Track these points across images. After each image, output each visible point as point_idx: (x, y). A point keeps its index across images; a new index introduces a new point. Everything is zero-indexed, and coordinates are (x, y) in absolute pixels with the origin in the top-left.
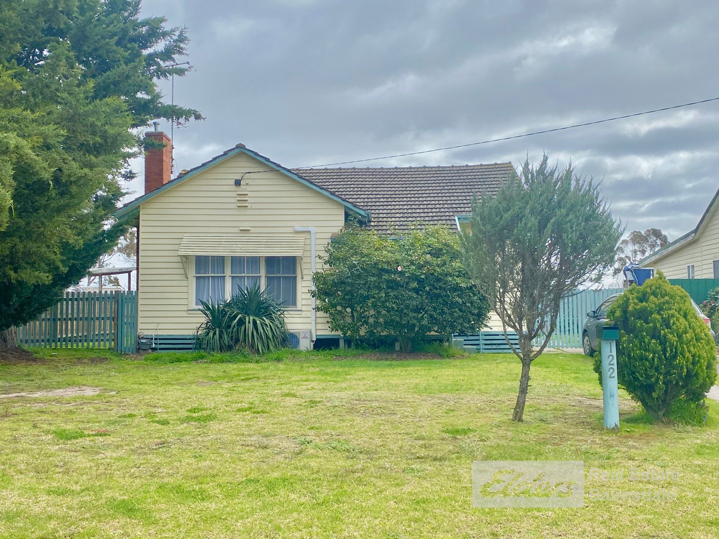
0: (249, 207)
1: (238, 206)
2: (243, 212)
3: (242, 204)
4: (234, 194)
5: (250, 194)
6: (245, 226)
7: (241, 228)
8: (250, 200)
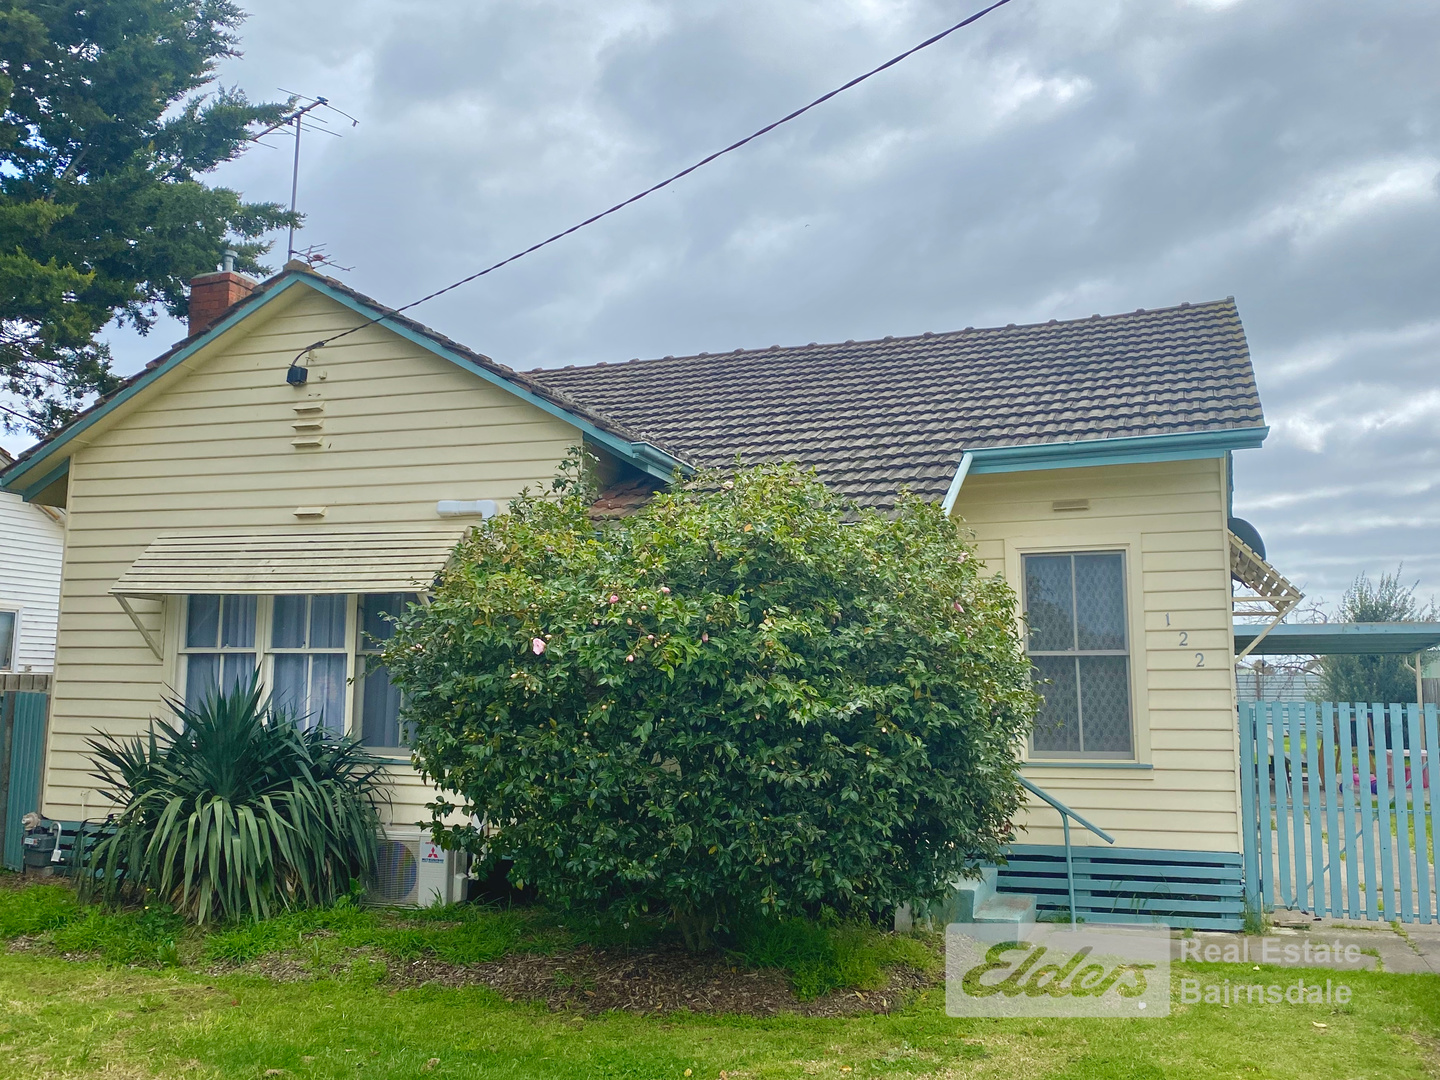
0: (325, 447)
1: (298, 446)
2: (308, 461)
3: (307, 437)
4: (288, 412)
5: (329, 409)
6: (309, 503)
7: (300, 511)
8: (328, 426)
